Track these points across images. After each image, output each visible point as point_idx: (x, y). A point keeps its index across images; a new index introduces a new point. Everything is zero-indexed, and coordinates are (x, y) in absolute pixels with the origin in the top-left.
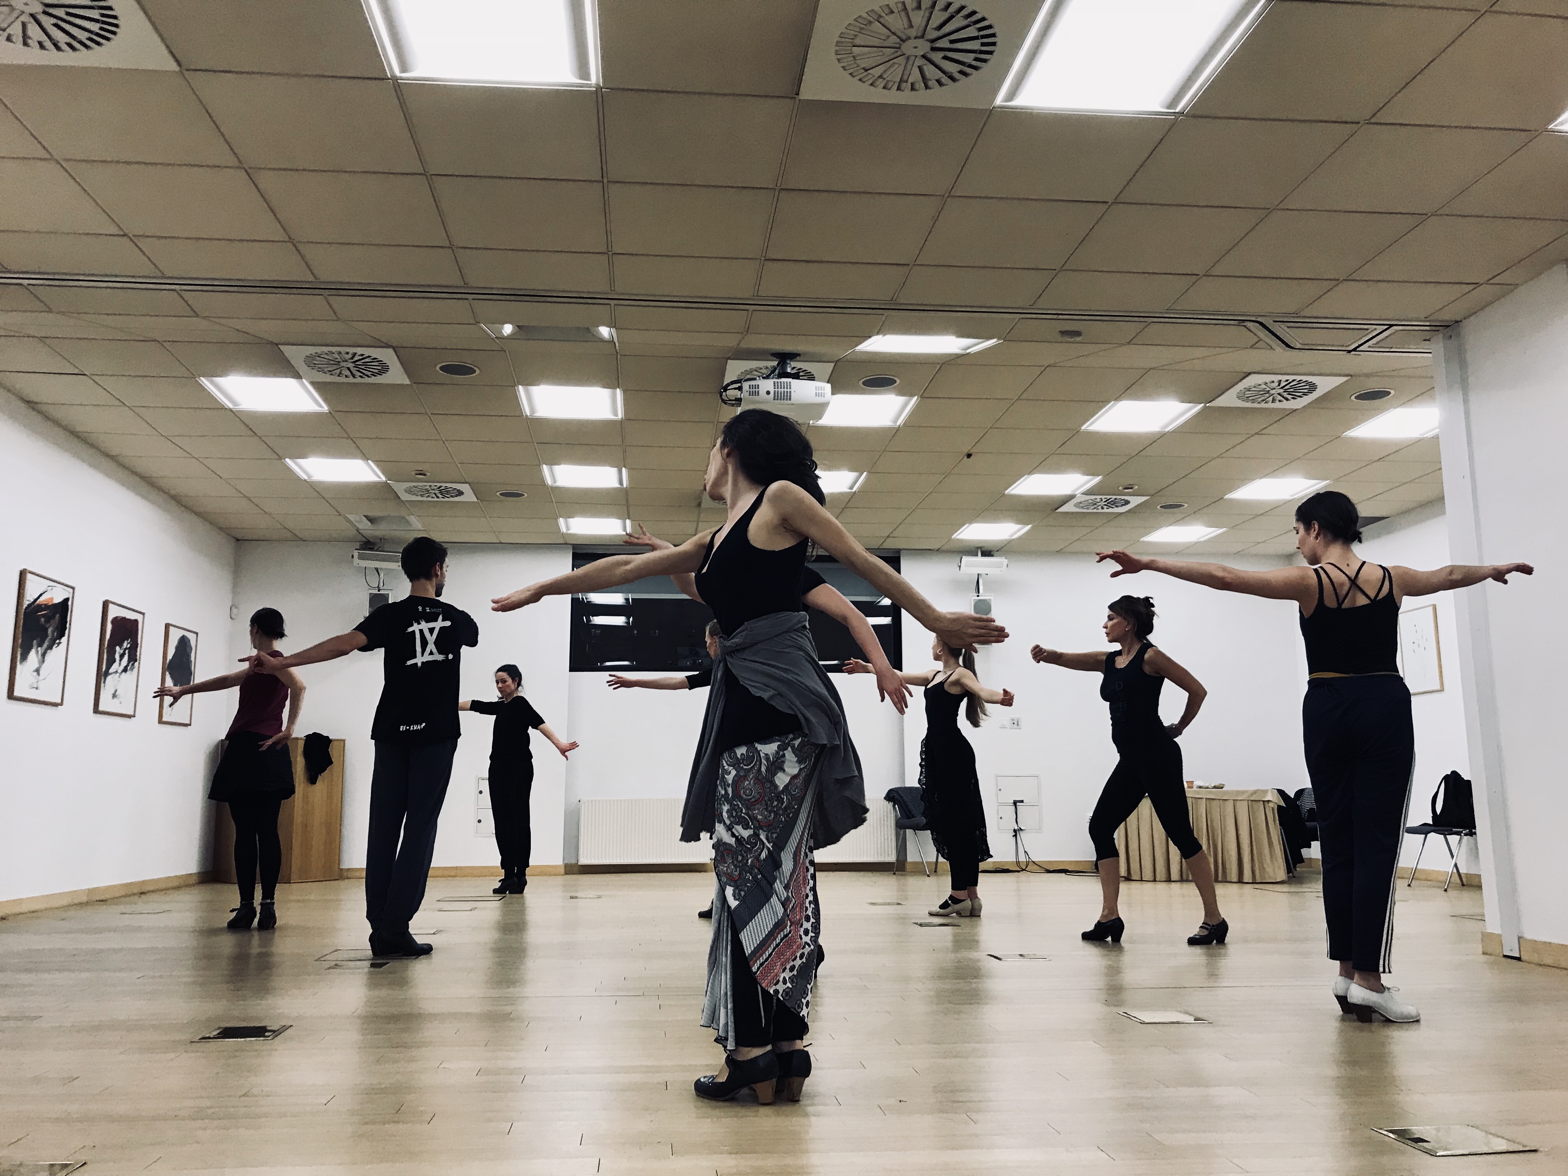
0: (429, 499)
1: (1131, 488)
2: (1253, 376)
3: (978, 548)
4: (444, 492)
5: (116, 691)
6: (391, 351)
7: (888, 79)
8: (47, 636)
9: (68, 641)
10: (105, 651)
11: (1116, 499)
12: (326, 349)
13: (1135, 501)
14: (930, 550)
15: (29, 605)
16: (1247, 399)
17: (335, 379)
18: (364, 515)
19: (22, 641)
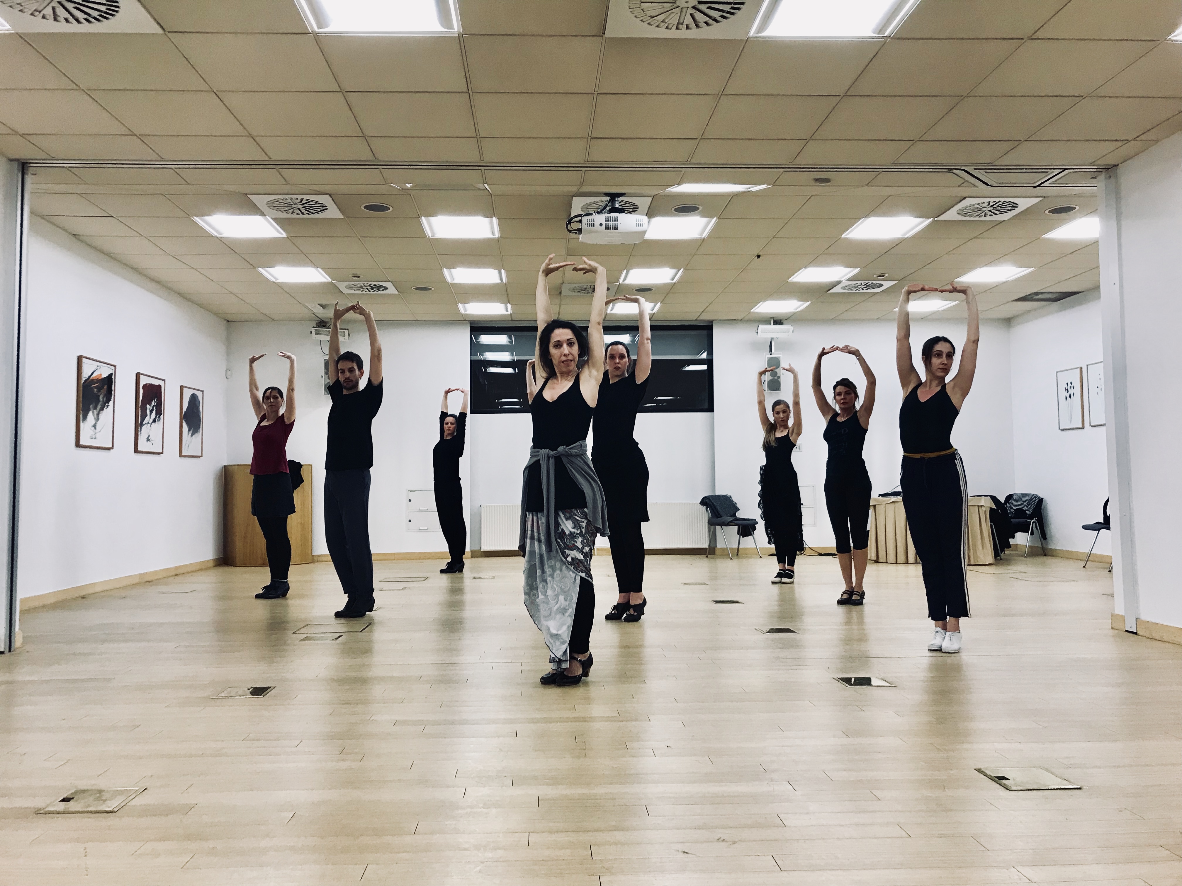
0: (364, 292)
1: (883, 276)
2: (968, 199)
3: (771, 318)
4: (374, 288)
5: (149, 436)
6: (328, 196)
7: (669, 22)
8: (99, 401)
9: (114, 403)
10: (140, 408)
11: (872, 283)
12: (281, 197)
13: (887, 284)
14: (735, 320)
15: (86, 381)
16: (965, 215)
17: (289, 216)
18: (319, 304)
19: (83, 406)
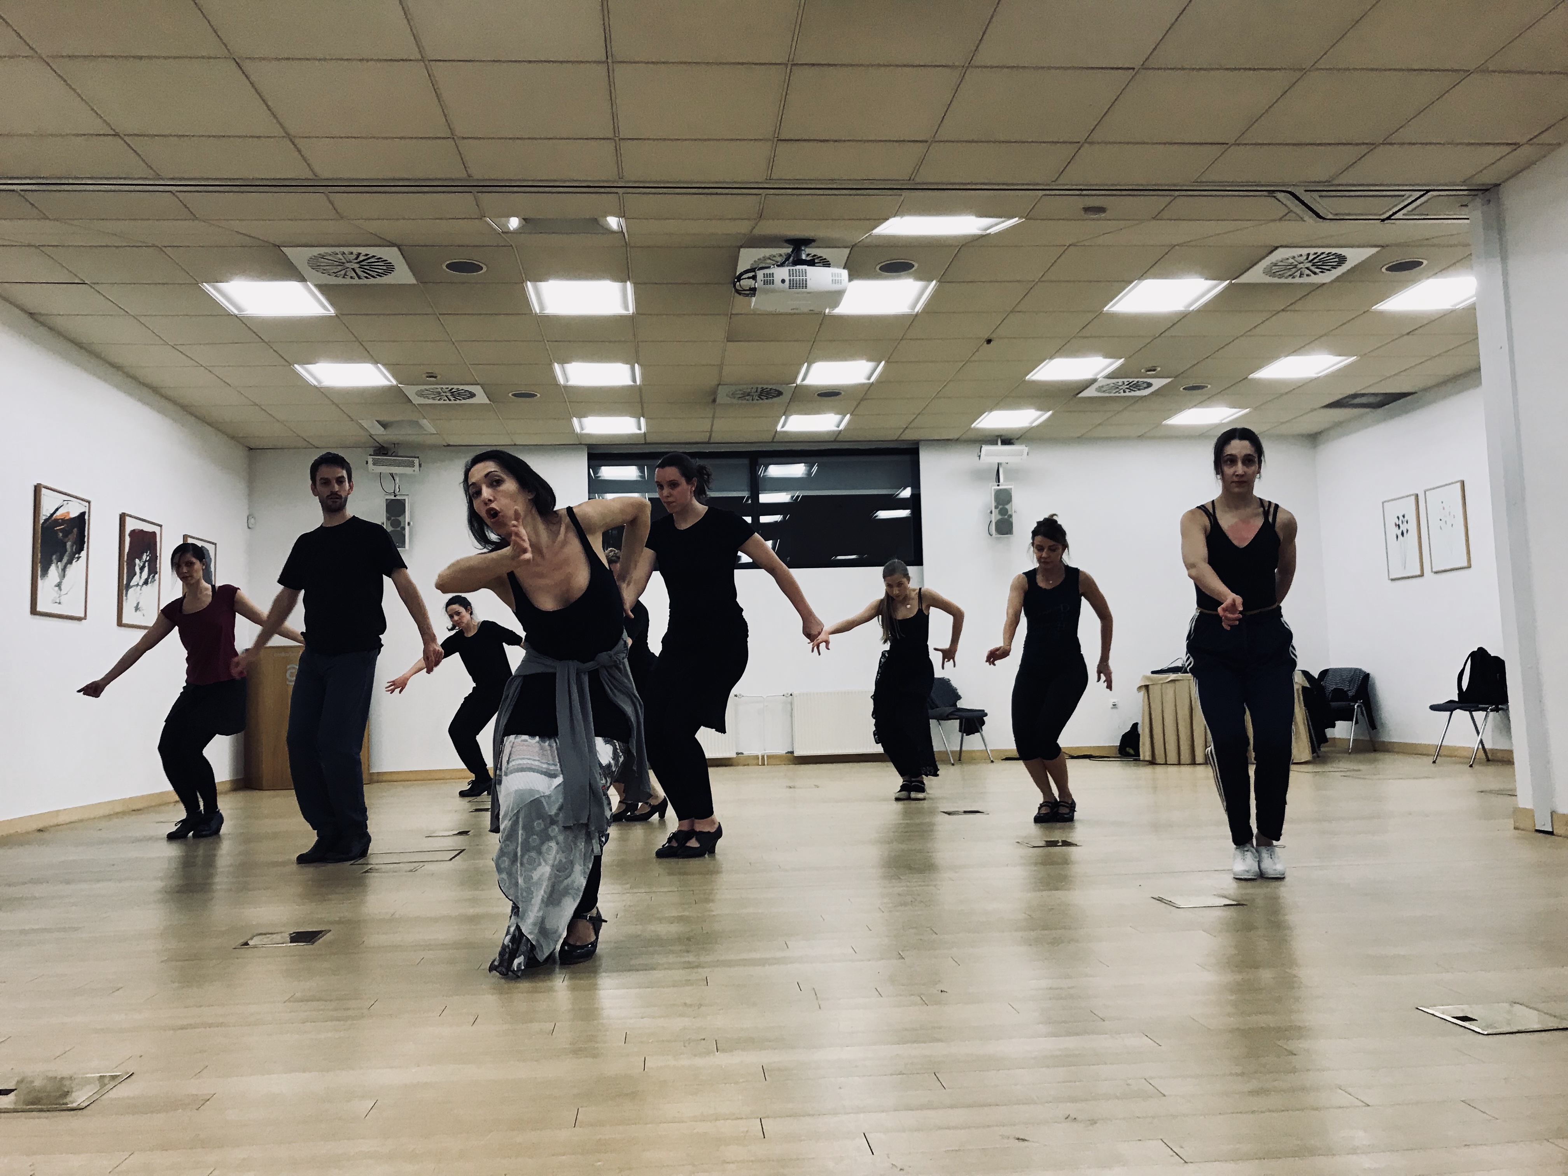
0: (442, 402)
1: (1154, 370)
2: (1281, 249)
3: (998, 436)
4: (456, 395)
5: (138, 603)
6: (396, 249)
8: (66, 551)
9: (88, 555)
10: (125, 564)
11: (1138, 382)
12: (329, 250)
13: (1158, 383)
14: (949, 439)
15: (46, 520)
16: (1273, 275)
17: (340, 281)
18: (377, 421)
19: (41, 555)
